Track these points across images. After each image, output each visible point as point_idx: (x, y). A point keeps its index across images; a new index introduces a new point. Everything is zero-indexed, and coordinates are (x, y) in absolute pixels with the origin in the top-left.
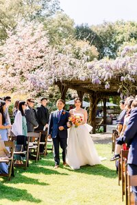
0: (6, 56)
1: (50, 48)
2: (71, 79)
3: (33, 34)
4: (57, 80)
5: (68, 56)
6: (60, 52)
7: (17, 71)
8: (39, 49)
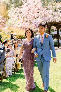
0: (23, 13)
1: (42, 8)
2: (52, 22)
3: (34, 2)
4: (46, 23)
5: (51, 11)
6: (47, 9)
7: (28, 20)
8: (37, 9)
